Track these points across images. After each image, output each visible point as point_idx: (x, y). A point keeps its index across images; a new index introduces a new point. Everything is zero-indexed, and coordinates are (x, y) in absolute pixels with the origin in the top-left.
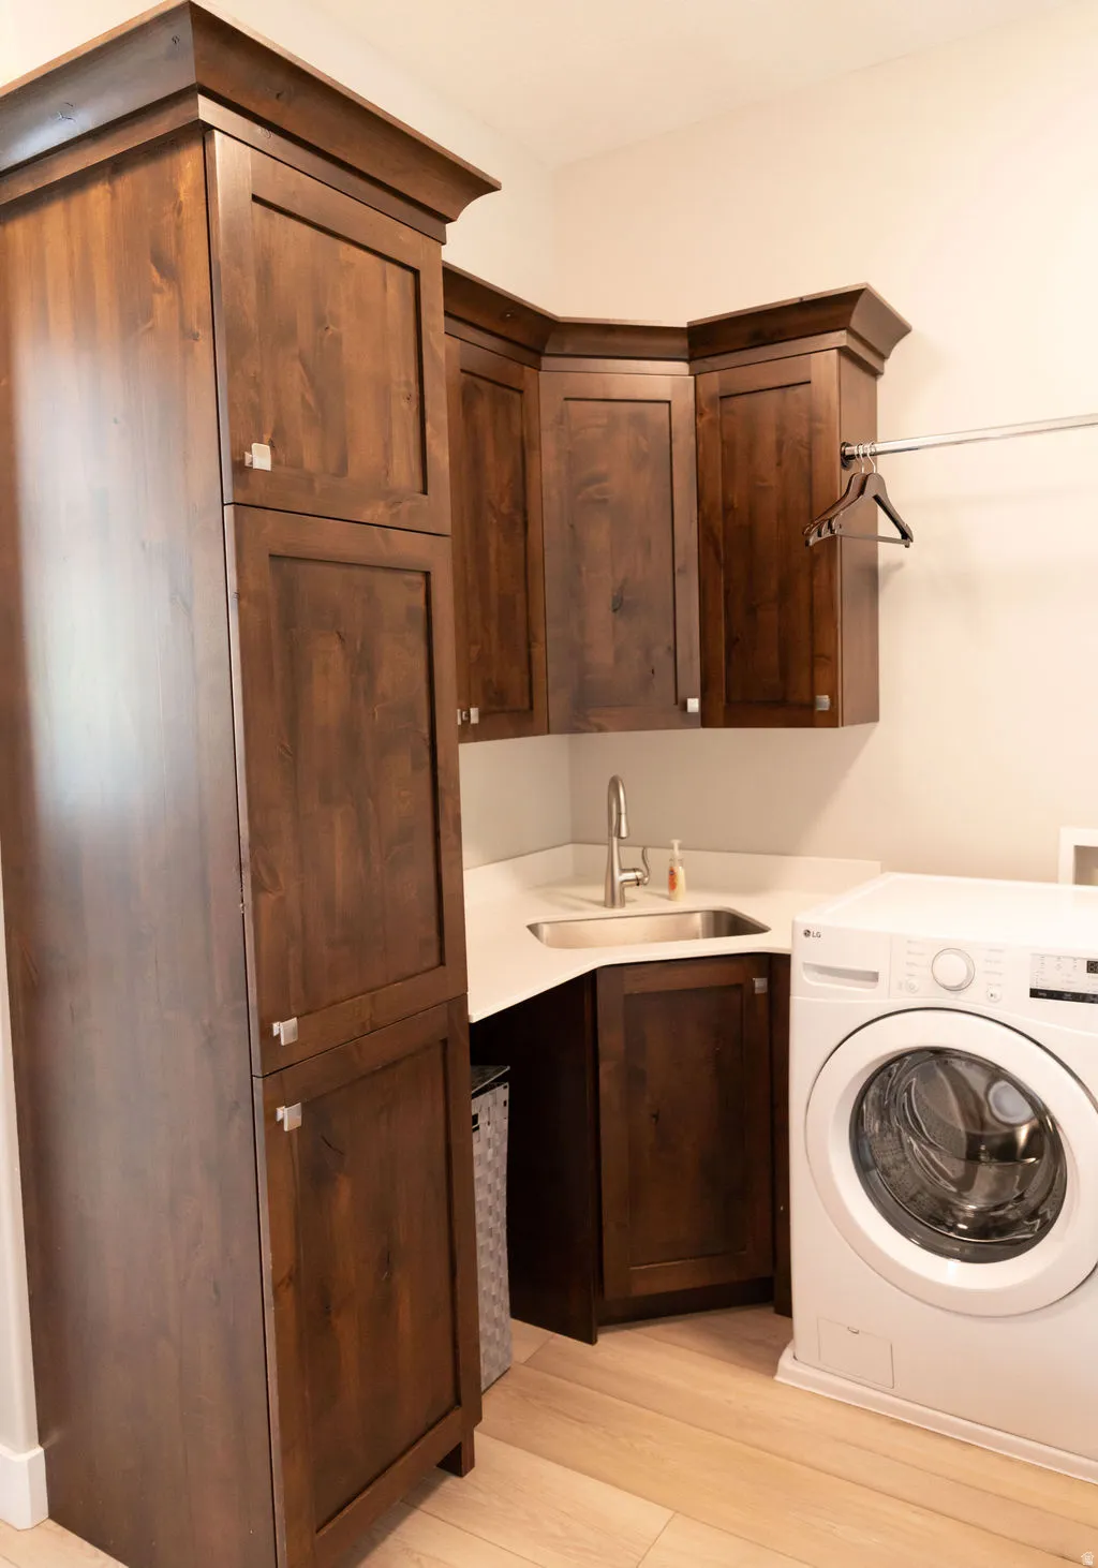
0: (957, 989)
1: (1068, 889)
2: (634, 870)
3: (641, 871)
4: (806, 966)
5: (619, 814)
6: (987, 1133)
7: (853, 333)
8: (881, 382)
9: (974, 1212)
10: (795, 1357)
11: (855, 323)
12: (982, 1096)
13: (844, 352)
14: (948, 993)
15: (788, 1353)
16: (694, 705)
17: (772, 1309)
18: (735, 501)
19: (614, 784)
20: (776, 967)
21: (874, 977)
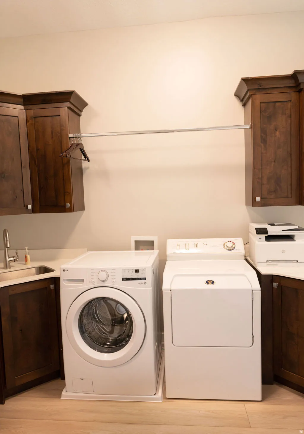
0: (104, 281)
1: (134, 252)
2: (13, 257)
3: (15, 257)
4: (64, 280)
5: (7, 240)
6: (116, 317)
7: (71, 103)
8: (81, 118)
9: (112, 339)
10: (66, 391)
11: (71, 100)
12: (115, 308)
13: (69, 108)
14: (102, 282)
15: (64, 390)
16: (30, 207)
17: (60, 379)
18: (40, 148)
19: (5, 231)
20: (56, 281)
21: (83, 280)
